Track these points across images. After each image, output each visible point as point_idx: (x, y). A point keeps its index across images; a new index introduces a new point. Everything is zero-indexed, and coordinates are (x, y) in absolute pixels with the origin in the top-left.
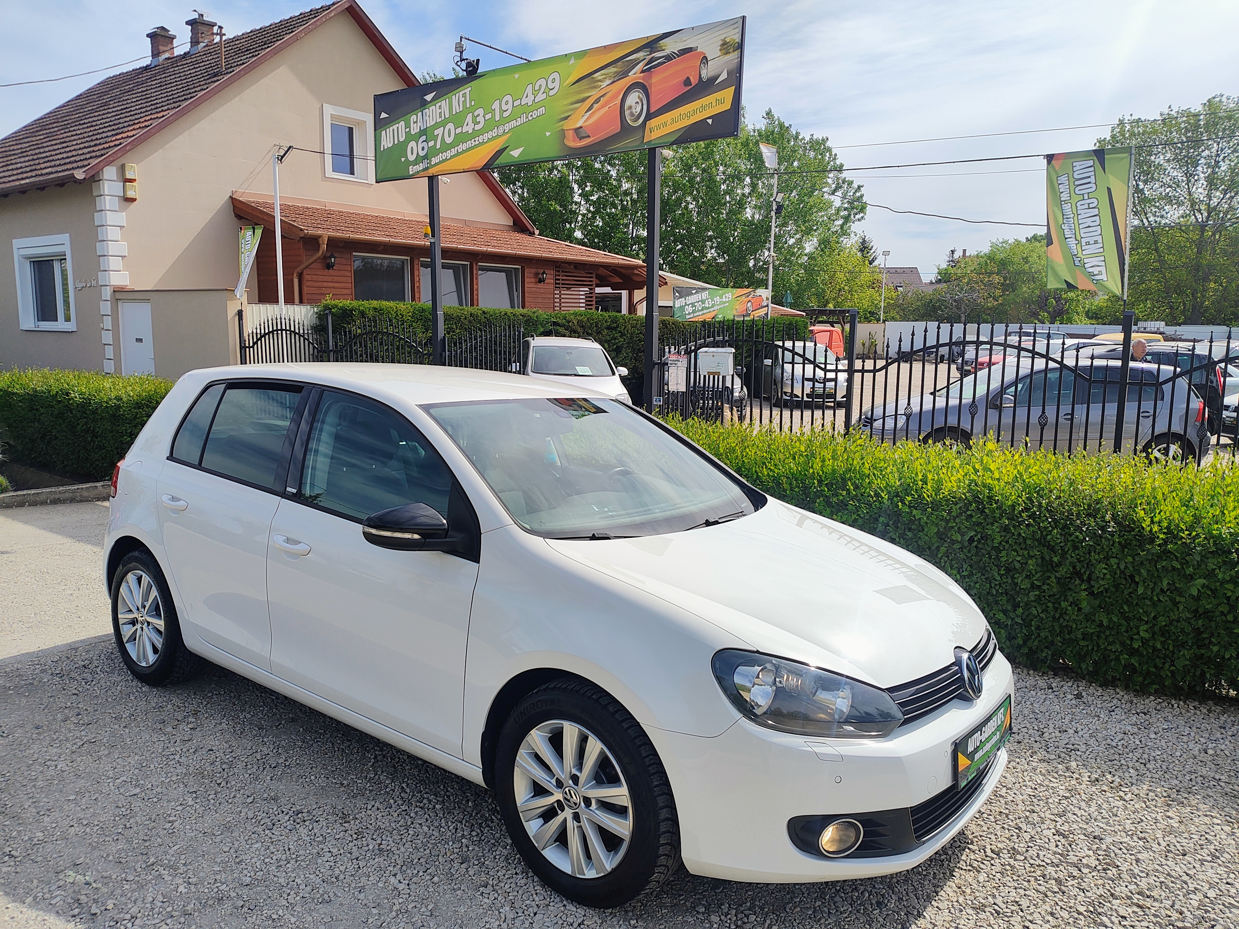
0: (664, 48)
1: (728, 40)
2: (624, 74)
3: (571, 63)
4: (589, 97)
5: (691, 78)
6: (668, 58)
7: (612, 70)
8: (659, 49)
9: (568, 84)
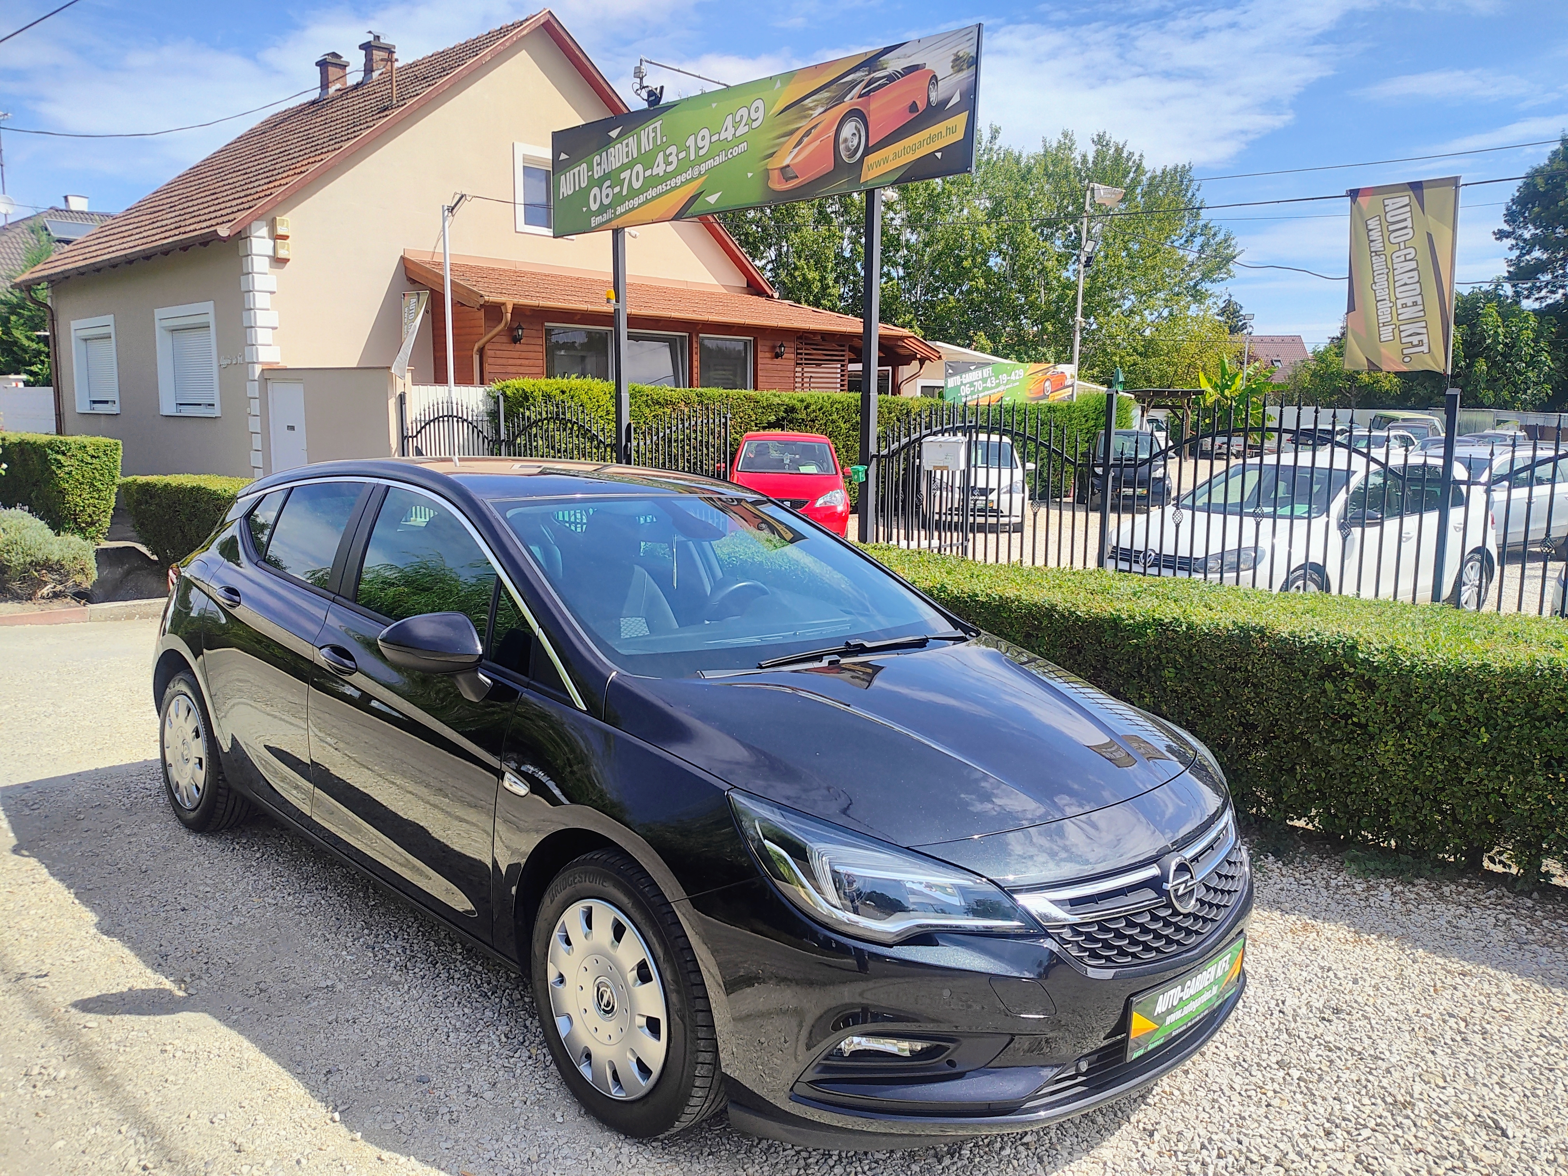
0: (884, 66)
1: (961, 54)
2: (840, 100)
3: (776, 87)
4: (798, 129)
5: (918, 103)
6: (891, 78)
7: (825, 94)
8: (880, 68)
9: (774, 114)
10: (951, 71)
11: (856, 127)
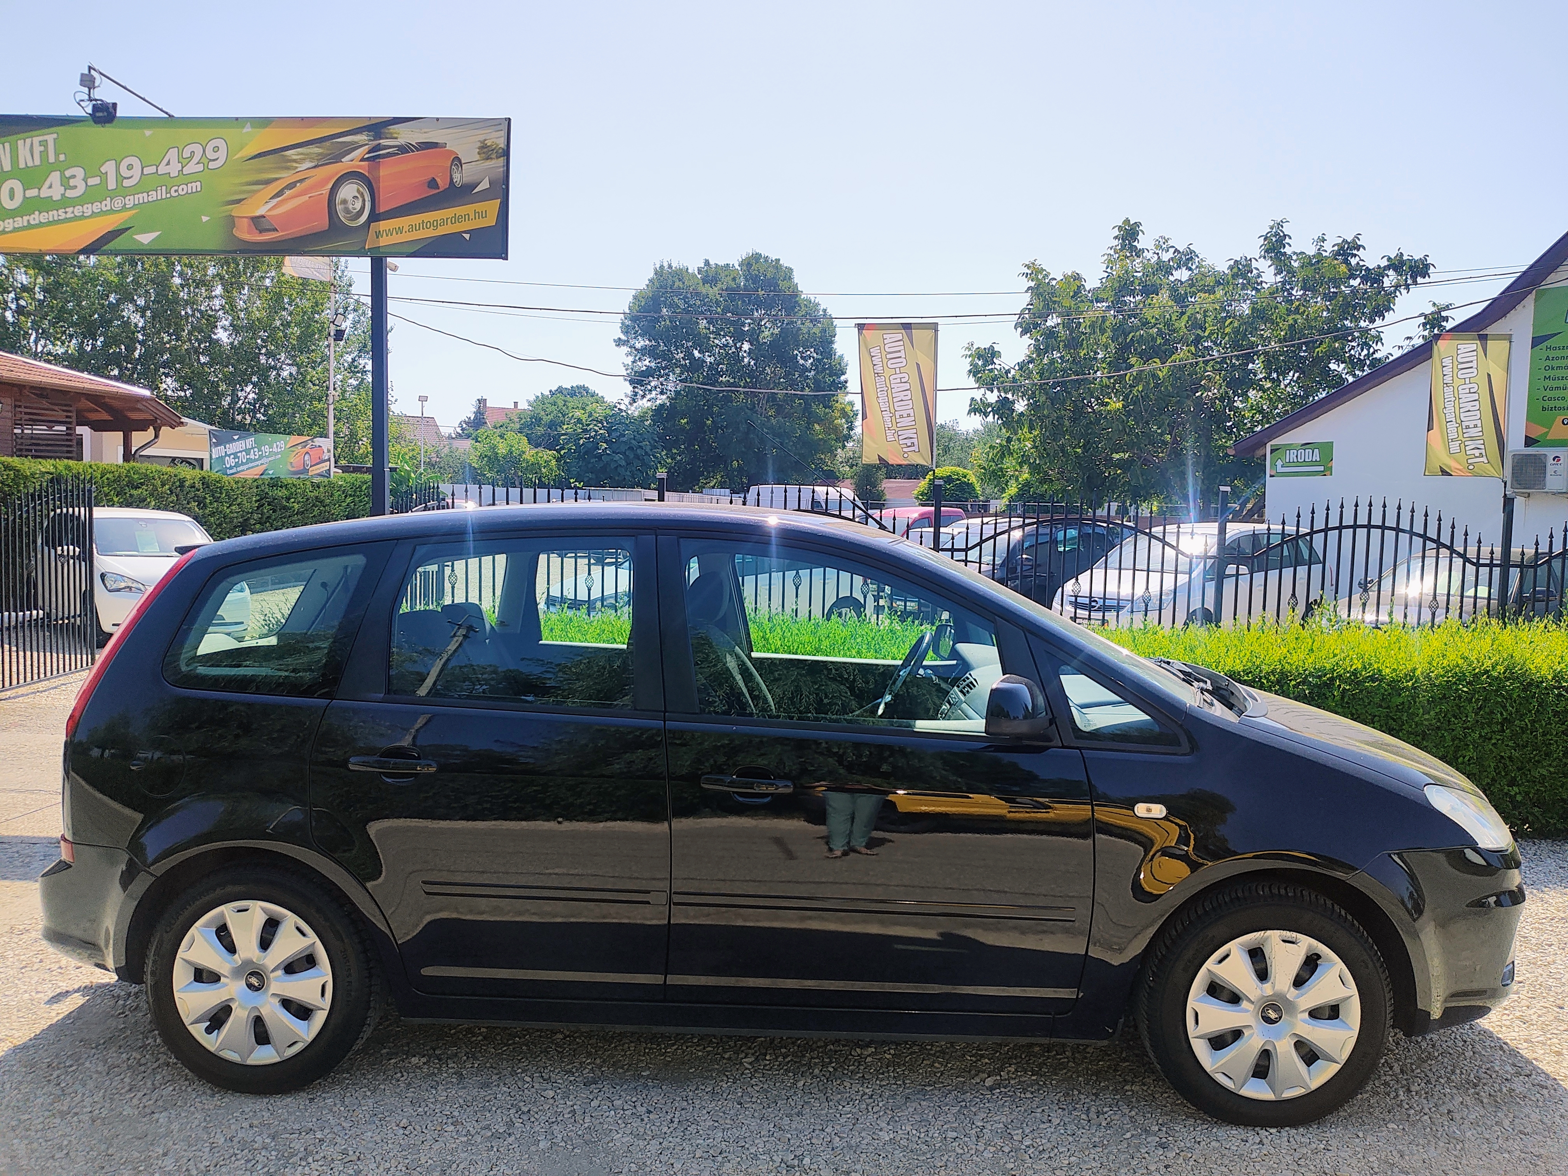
0: (395, 135)
1: (489, 143)
2: (337, 159)
3: (245, 130)
4: (277, 179)
5: (438, 180)
6: (404, 149)
7: (314, 150)
8: (388, 136)
9: (242, 158)
10: (477, 157)
11: (358, 191)
